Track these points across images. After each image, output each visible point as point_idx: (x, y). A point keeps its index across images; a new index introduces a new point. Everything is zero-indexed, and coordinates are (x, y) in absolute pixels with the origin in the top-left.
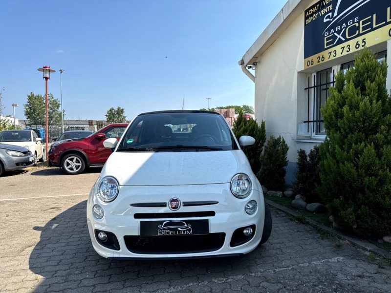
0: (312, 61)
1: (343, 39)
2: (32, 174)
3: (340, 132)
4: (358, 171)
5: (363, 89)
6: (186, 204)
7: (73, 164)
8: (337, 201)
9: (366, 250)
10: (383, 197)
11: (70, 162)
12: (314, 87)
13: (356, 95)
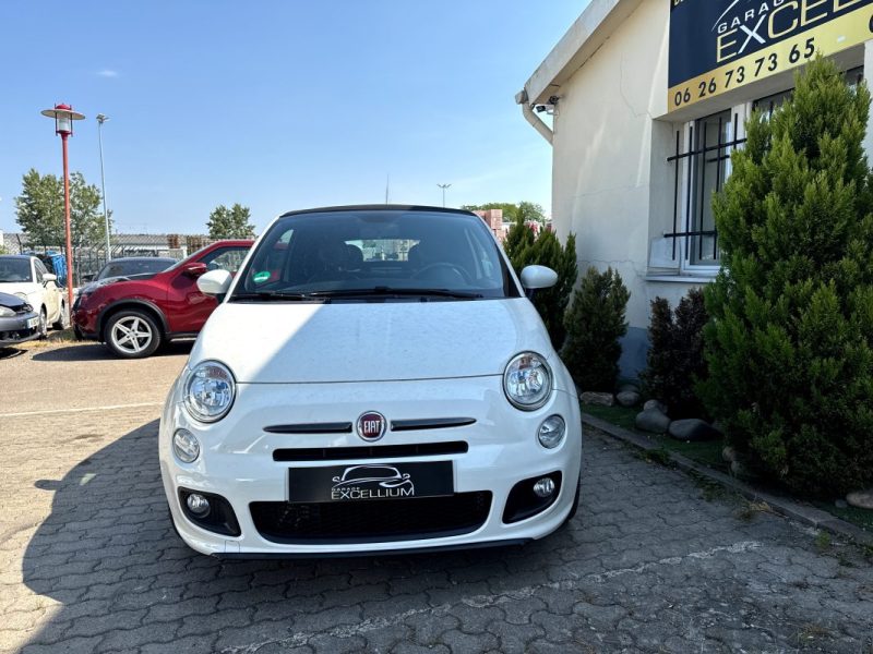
0: (687, 94)
1: (762, 41)
2: (36, 358)
3: (756, 255)
4: (796, 346)
5: (813, 153)
6: (399, 426)
7: (132, 335)
8: (745, 415)
9: (811, 524)
10: (852, 405)
11: (124, 329)
12: (690, 154)
13: (796, 168)
